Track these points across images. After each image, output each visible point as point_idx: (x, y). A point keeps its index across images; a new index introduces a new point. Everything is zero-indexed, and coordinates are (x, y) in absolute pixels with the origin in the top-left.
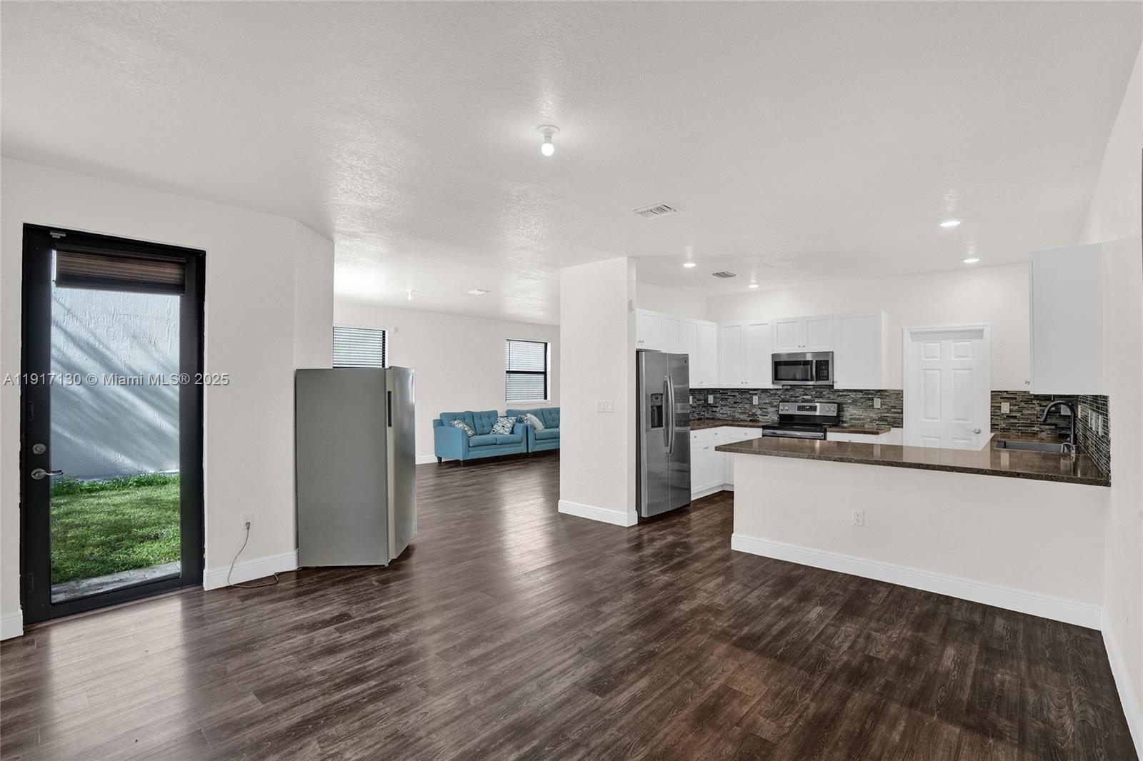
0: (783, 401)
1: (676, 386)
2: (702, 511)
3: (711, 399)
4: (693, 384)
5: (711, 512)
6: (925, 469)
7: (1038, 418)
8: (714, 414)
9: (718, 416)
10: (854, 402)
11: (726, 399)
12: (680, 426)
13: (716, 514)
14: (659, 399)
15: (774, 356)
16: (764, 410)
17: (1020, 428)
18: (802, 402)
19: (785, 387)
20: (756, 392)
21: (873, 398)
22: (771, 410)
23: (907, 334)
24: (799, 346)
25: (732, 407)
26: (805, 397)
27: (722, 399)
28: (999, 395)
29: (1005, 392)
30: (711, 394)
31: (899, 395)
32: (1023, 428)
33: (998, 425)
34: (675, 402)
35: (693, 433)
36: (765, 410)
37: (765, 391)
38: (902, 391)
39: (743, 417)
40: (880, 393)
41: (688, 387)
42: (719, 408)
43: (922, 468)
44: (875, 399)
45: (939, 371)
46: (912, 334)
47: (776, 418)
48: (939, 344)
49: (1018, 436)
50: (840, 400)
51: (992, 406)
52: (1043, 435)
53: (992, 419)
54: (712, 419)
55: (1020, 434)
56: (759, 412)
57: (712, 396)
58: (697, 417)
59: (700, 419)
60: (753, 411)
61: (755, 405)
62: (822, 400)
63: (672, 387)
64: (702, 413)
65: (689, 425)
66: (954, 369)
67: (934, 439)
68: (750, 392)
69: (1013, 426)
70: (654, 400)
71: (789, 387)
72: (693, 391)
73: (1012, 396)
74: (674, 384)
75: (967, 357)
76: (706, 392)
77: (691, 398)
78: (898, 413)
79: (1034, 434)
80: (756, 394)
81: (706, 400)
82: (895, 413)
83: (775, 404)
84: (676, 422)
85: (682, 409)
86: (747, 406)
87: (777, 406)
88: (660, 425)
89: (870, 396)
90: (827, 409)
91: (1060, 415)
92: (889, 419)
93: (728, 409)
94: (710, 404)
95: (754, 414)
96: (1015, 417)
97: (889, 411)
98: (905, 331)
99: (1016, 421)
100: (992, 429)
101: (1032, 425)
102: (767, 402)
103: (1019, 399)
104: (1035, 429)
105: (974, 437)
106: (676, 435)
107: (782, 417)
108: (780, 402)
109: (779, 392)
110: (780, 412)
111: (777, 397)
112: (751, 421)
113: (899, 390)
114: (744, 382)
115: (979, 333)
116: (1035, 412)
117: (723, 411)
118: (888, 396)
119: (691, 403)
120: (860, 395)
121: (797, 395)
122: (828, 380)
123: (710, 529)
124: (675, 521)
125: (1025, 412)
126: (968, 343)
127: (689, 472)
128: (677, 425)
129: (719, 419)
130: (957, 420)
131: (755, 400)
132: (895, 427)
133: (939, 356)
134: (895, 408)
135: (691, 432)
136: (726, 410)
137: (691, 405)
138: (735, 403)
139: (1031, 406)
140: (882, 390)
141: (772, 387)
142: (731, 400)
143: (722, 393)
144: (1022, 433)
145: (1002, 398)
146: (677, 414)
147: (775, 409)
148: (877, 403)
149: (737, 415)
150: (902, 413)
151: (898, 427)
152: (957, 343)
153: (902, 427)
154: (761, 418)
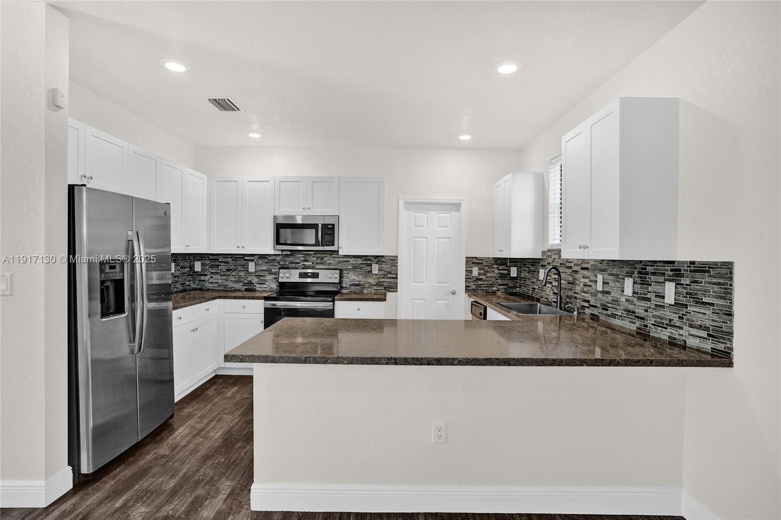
0: (283, 268)
1: (149, 251)
2: (191, 422)
3: (198, 266)
4: (176, 247)
5: (205, 421)
6: (551, 365)
7: (496, 279)
8: (202, 283)
9: (207, 285)
10: (355, 268)
11: (218, 266)
12: (156, 300)
13: (213, 424)
14: (118, 269)
15: (275, 217)
16: (261, 278)
17: (485, 288)
18: (303, 268)
19: (284, 253)
20: (252, 258)
21: (371, 264)
22: (269, 277)
23: (402, 203)
24: (304, 209)
25: (224, 275)
26: (305, 263)
27: (212, 267)
28: (471, 261)
29: (475, 258)
30: (198, 260)
31: (394, 260)
32: (487, 288)
33: (470, 286)
34: (147, 270)
35: (175, 314)
36: (263, 278)
37: (262, 257)
38: (397, 257)
39: (238, 286)
40: (378, 259)
41: (170, 251)
42: (209, 277)
43: (546, 365)
44: (373, 265)
45: (425, 239)
46: (406, 203)
47: (274, 286)
48: (426, 215)
49: (483, 295)
50: (340, 266)
51: (466, 271)
52: (499, 293)
53: (466, 281)
54: (200, 289)
55: (484, 293)
56: (255, 280)
57: (199, 263)
58: (180, 288)
59: (184, 291)
60: (249, 279)
61: (251, 273)
62: (323, 267)
63: (141, 253)
64: (187, 283)
65: (170, 300)
66: (437, 238)
67: (421, 301)
68: (246, 258)
69: (479, 287)
70: (107, 270)
71: (289, 253)
72: (176, 257)
73: (480, 262)
74: (145, 247)
75: (447, 227)
76: (192, 257)
77: (173, 265)
78: (393, 278)
79: (494, 293)
80: (252, 260)
81: (192, 267)
82: (390, 278)
83: (274, 270)
84: (148, 295)
85: (159, 279)
86: (242, 274)
87: (277, 274)
88: (120, 309)
89: (368, 262)
90: (329, 276)
91: (510, 277)
92: (385, 284)
93: (219, 277)
94: (197, 272)
95: (250, 283)
96: (481, 279)
97: (385, 276)
98: (400, 199)
99: (482, 283)
100: (466, 290)
101: (492, 285)
102: (265, 268)
103: (485, 264)
104: (494, 289)
105: (451, 297)
106: (148, 317)
107: (282, 285)
108: (280, 268)
109: (278, 258)
110: (281, 280)
111: (276, 264)
112: (246, 290)
113: (394, 256)
114: (240, 246)
115: (457, 207)
116: (495, 275)
117: (213, 280)
118: (384, 262)
119: (173, 271)
120: (360, 261)
121: (298, 261)
122: (333, 245)
123: (209, 463)
124: (149, 457)
125: (489, 275)
126: (448, 215)
127: (170, 358)
128: (150, 300)
129: (208, 290)
130: (439, 283)
131: (252, 267)
132: (390, 291)
133: (426, 225)
134: (390, 273)
135: (173, 312)
136: (218, 279)
137: (172, 274)
138: (228, 270)
139: (492, 270)
140: (379, 256)
141: (272, 252)
142: (223, 267)
143: (212, 260)
144: (486, 292)
145: (473, 263)
146: (149, 286)
147: (274, 276)
148: (375, 269)
149: (230, 284)
150: (397, 278)
151: (393, 291)
152: (440, 215)
153: (397, 292)
154: (258, 287)
